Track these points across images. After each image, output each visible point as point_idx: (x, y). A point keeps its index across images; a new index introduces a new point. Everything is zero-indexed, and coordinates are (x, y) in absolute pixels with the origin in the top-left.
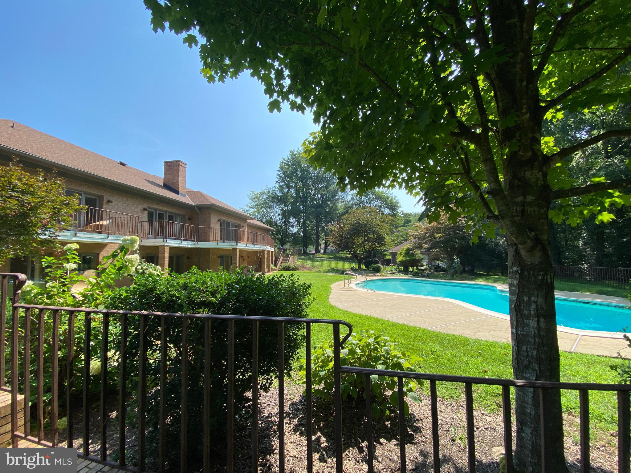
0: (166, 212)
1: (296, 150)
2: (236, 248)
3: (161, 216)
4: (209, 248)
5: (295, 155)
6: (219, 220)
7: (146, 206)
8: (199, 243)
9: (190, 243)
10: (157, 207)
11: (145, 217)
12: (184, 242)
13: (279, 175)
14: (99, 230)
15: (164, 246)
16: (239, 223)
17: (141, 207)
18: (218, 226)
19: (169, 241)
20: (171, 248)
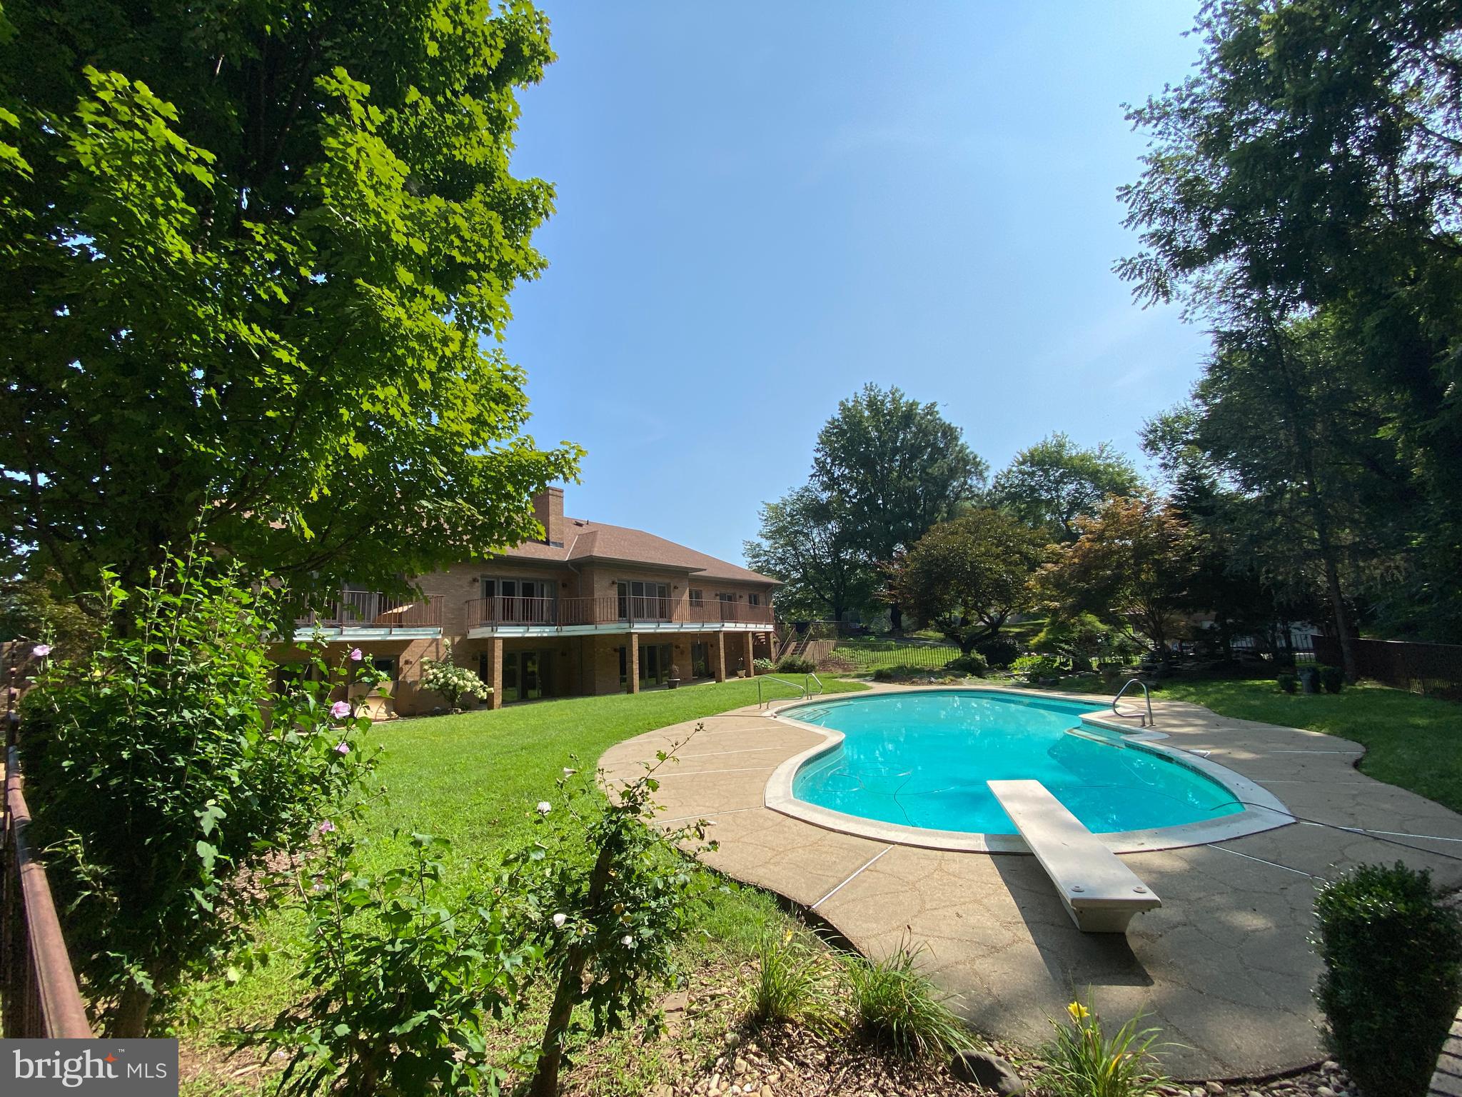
0: (498, 578)
1: (851, 398)
2: (631, 634)
3: (509, 589)
4: (581, 637)
5: (849, 410)
6: (613, 583)
7: (478, 575)
8: (565, 628)
9: (547, 629)
10: (498, 573)
11: (477, 591)
12: (532, 629)
13: (816, 459)
14: (399, 622)
15: (494, 638)
16: (667, 581)
17: (469, 578)
18: (613, 594)
19: (500, 629)
20: (506, 641)
